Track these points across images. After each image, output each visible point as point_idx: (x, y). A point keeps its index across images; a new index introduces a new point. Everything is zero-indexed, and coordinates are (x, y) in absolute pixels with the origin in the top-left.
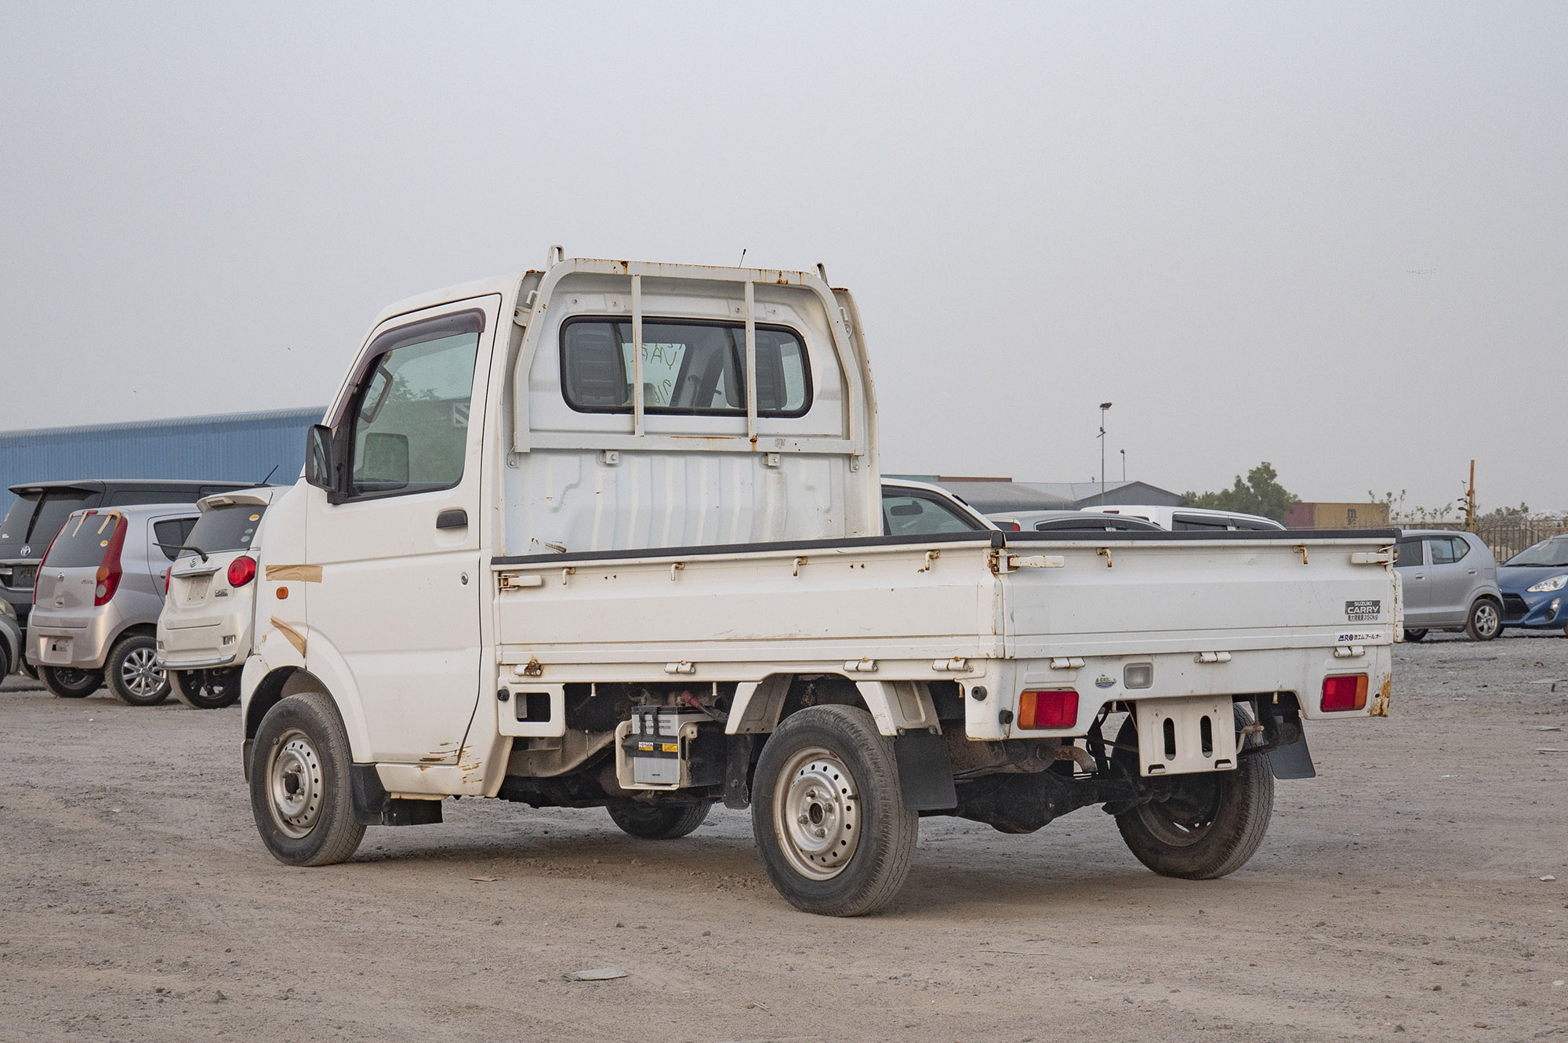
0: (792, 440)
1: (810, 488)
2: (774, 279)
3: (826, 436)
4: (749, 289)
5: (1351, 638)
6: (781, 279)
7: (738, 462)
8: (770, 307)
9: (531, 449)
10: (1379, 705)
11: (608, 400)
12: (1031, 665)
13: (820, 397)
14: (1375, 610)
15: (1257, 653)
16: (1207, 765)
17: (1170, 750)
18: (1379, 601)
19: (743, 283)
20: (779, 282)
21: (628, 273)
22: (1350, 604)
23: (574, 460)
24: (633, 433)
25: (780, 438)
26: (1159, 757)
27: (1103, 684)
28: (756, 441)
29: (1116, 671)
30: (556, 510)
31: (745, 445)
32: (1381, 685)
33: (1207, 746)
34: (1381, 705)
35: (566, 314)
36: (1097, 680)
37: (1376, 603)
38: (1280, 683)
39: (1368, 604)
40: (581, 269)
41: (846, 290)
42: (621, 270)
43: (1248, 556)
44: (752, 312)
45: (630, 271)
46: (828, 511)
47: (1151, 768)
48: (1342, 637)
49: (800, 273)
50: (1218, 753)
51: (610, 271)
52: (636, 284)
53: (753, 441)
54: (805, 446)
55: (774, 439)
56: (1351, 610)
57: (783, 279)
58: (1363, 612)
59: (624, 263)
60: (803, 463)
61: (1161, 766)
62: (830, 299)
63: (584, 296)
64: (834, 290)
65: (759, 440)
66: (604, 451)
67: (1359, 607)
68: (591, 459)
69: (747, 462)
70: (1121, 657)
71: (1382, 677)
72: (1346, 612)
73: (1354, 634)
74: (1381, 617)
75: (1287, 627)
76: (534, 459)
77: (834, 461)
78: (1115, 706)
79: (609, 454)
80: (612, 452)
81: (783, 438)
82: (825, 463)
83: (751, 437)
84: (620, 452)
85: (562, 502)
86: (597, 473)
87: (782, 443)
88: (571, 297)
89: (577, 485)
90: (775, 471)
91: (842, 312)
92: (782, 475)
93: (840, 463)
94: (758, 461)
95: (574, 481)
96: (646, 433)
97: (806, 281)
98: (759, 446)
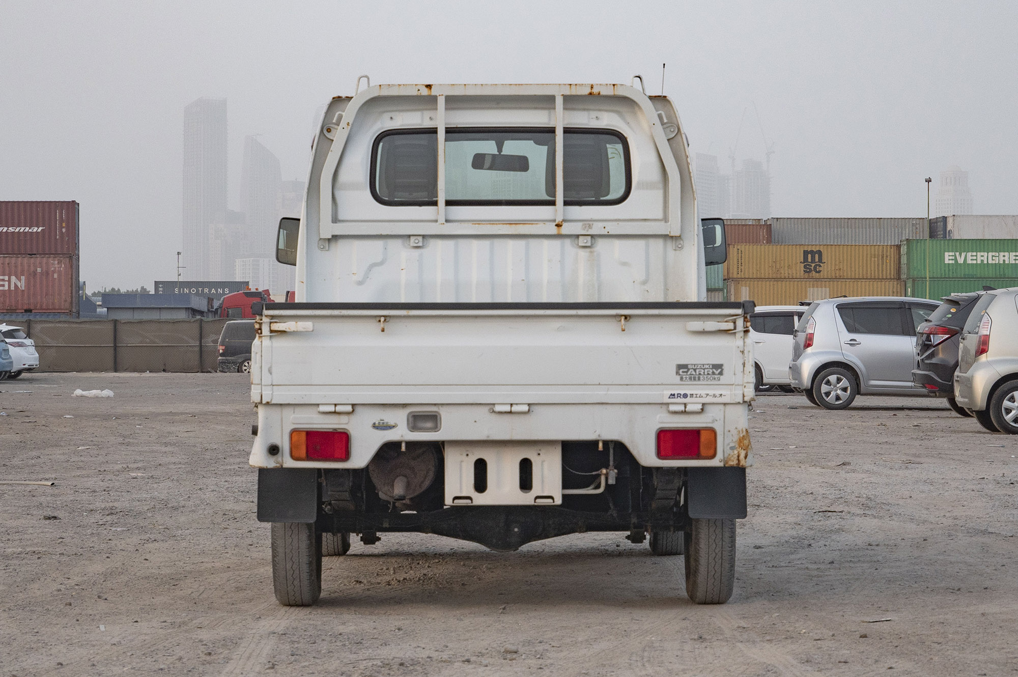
0: (601, 224)
1: (624, 264)
2: (586, 91)
3: (645, 220)
4: (559, 101)
5: (685, 396)
6: (593, 91)
7: (546, 243)
8: (594, 114)
9: (333, 236)
10: (736, 456)
11: (423, 196)
12: (298, 409)
13: (638, 188)
14: (717, 372)
15: (567, 407)
16: (527, 499)
17: (481, 485)
18: (722, 365)
19: (554, 96)
20: (591, 94)
22: (680, 367)
23: (380, 243)
24: (436, 221)
25: (588, 223)
27: (381, 426)
28: (561, 226)
29: (400, 418)
30: (360, 283)
31: (553, 230)
32: (736, 438)
33: (526, 483)
34: (738, 456)
35: (382, 129)
36: (374, 424)
37: (719, 367)
38: (597, 433)
39: (707, 366)
40: (385, 92)
41: (665, 97)
42: (425, 92)
43: (557, 324)
44: (560, 119)
45: (434, 92)
46: (644, 283)
47: (457, 498)
48: (674, 395)
49: (614, 85)
50: (537, 490)
51: (415, 93)
52: (441, 102)
53: (558, 226)
54: (613, 229)
55: (580, 224)
56: (683, 372)
57: (595, 91)
58: (700, 374)
59: (429, 86)
60: (617, 243)
61: (469, 498)
62: (647, 105)
63: (397, 113)
64: (651, 98)
65: (565, 225)
66: (409, 236)
67: (695, 370)
68: (398, 243)
69: (557, 243)
70: (404, 406)
71: (734, 432)
72: (677, 373)
73: (689, 392)
74: (724, 379)
75: (599, 384)
76: (341, 244)
77: (652, 241)
78: (403, 445)
79: (412, 239)
80: (416, 237)
81: (591, 223)
82: (641, 243)
83: (557, 223)
84: (424, 236)
85: (366, 277)
86: (402, 253)
87: (590, 227)
88: (388, 115)
89: (381, 263)
90: (588, 250)
91: (660, 116)
92: (595, 254)
93: (660, 243)
94: (567, 242)
95: (379, 260)
96: (447, 221)
97: (620, 92)
98: (565, 230)
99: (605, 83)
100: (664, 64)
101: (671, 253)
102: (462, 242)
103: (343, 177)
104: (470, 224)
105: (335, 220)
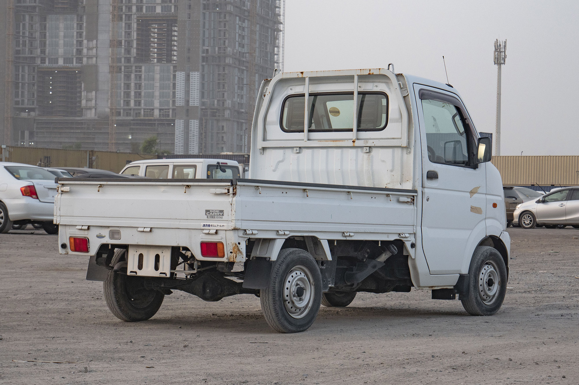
0: (372, 141)
1: (383, 161)
2: (367, 73)
3: (394, 138)
4: (356, 78)
5: (209, 226)
7: (349, 150)
8: (375, 84)
9: (264, 147)
10: (233, 257)
11: (299, 127)
12: (71, 227)
13: (391, 122)
14: (221, 214)
16: (156, 274)
18: (223, 211)
19: (354, 76)
20: (369, 74)
21: (303, 77)
22: (207, 211)
23: (281, 151)
24: (303, 140)
26: (136, 269)
27: (100, 237)
28: (355, 142)
29: (106, 232)
30: (274, 171)
31: (351, 144)
32: (232, 248)
33: (157, 266)
35: (287, 94)
36: (97, 235)
37: (222, 211)
38: (177, 243)
39: (217, 211)
41: (402, 74)
42: (300, 76)
43: (163, 189)
45: (304, 76)
46: (392, 171)
47: (131, 272)
48: (205, 225)
49: (379, 69)
51: (296, 76)
52: (307, 80)
53: (353, 142)
54: (377, 143)
55: (364, 141)
56: (208, 214)
57: (371, 72)
58: (215, 215)
59: (302, 73)
60: (381, 151)
61: (136, 272)
62: (394, 79)
64: (396, 75)
65: (356, 141)
66: (294, 147)
67: (213, 213)
69: (354, 151)
70: (108, 227)
71: (231, 244)
72: (206, 214)
73: (211, 224)
74: (225, 217)
75: (176, 219)
76: (268, 152)
77: (396, 149)
78: (110, 246)
79: (295, 149)
80: (296, 148)
81: (367, 140)
82: (390, 150)
83: (353, 140)
84: (300, 148)
85: (276, 167)
86: (291, 155)
87: (367, 142)
88: (290, 88)
89: (282, 161)
90: (368, 154)
91: (399, 84)
92: (370, 156)
93: (400, 150)
94: (359, 150)
95: (281, 159)
96: (309, 140)
97: (382, 72)
98: (357, 143)
99: (375, 68)
100: (443, 57)
101: (405, 155)
102: (315, 150)
103: (269, 119)
104: (317, 141)
105: (264, 139)
